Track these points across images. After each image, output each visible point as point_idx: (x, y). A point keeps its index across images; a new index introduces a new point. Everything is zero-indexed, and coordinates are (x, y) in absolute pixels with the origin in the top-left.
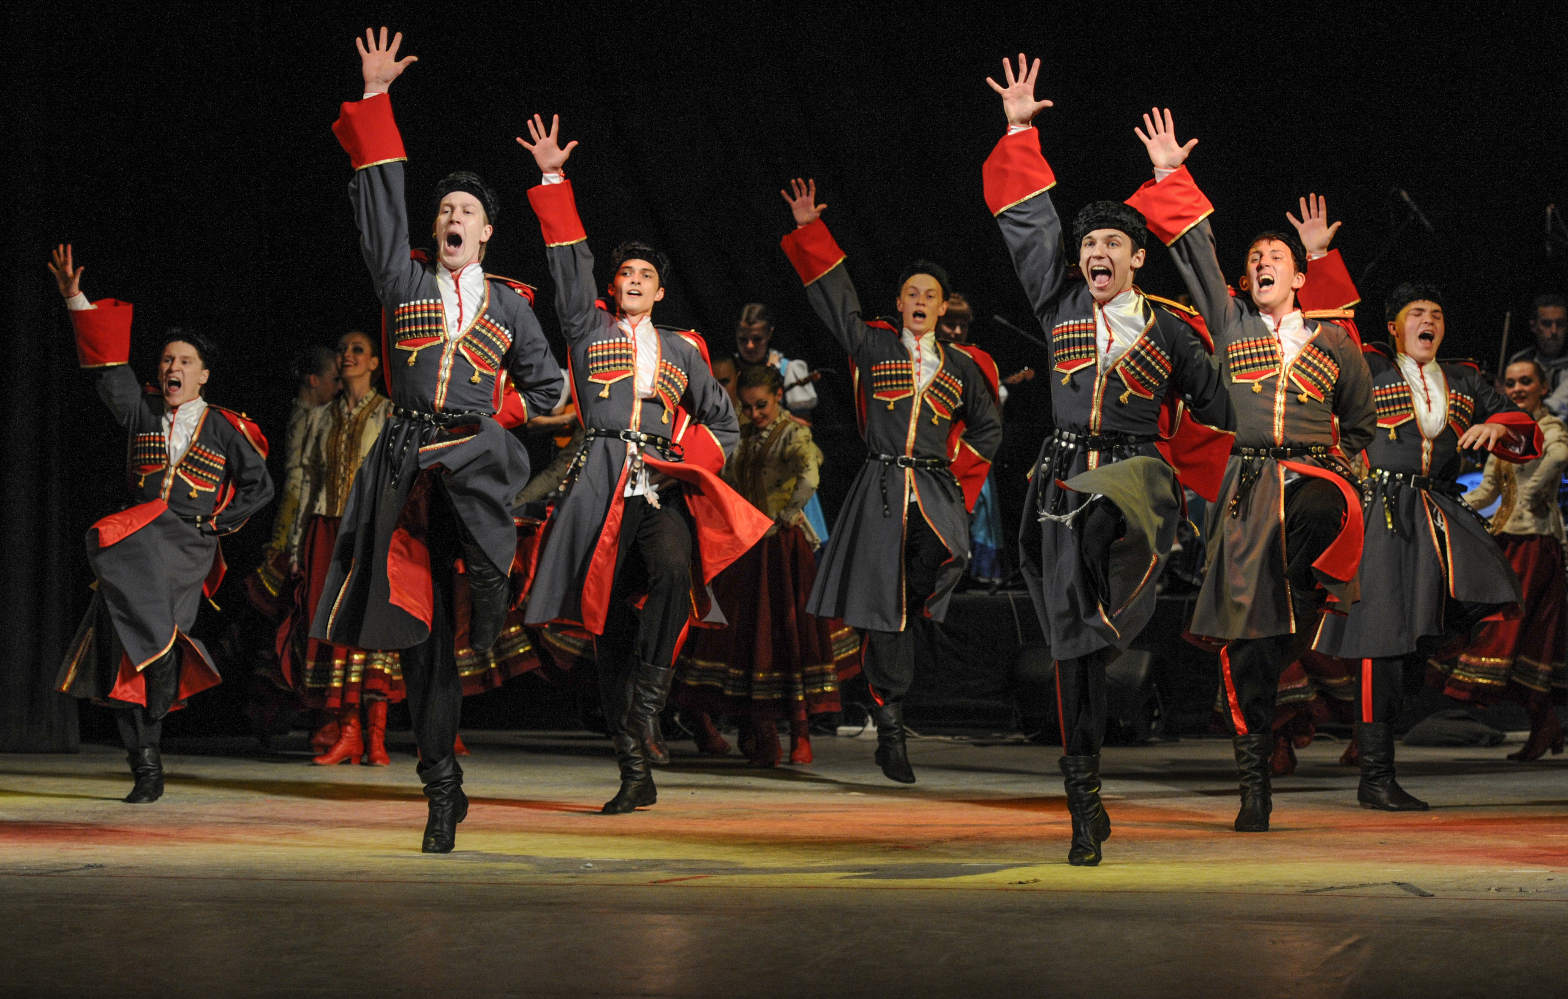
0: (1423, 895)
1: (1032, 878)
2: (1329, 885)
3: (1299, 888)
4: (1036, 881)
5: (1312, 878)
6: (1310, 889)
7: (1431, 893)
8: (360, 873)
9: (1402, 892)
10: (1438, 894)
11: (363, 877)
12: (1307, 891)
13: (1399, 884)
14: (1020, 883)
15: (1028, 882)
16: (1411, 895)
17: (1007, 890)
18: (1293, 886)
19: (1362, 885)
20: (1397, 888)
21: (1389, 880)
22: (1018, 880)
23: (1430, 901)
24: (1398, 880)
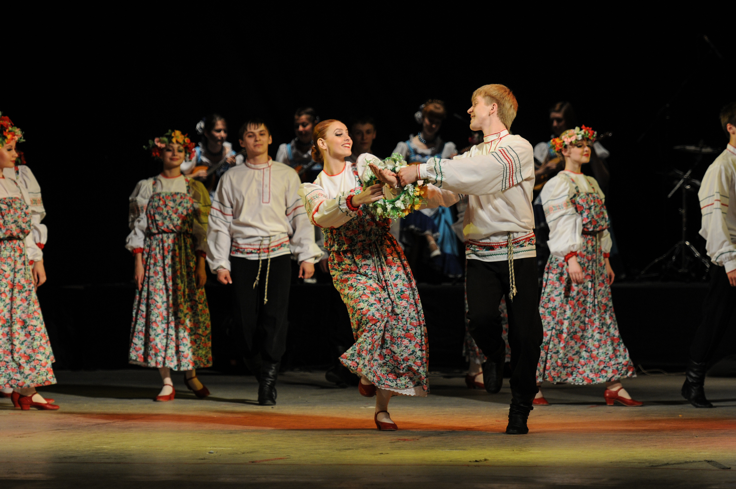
0: (724, 468)
1: (484, 459)
2: (666, 462)
3: (647, 464)
4: (485, 460)
5: (655, 458)
6: (654, 465)
7: (728, 467)
8: (71, 457)
9: (710, 466)
10: (733, 468)
11: (72, 460)
12: (652, 466)
13: (708, 462)
14: (476, 461)
15: (481, 461)
16: (715, 468)
17: (468, 466)
18: (643, 463)
19: (686, 462)
20: (708, 464)
21: (702, 459)
22: (474, 460)
23: (728, 472)
24: (708, 459)
